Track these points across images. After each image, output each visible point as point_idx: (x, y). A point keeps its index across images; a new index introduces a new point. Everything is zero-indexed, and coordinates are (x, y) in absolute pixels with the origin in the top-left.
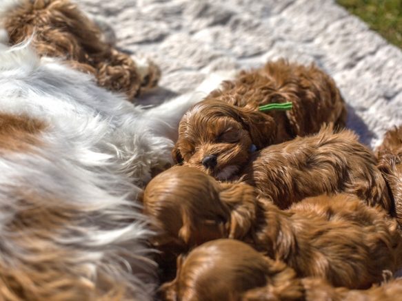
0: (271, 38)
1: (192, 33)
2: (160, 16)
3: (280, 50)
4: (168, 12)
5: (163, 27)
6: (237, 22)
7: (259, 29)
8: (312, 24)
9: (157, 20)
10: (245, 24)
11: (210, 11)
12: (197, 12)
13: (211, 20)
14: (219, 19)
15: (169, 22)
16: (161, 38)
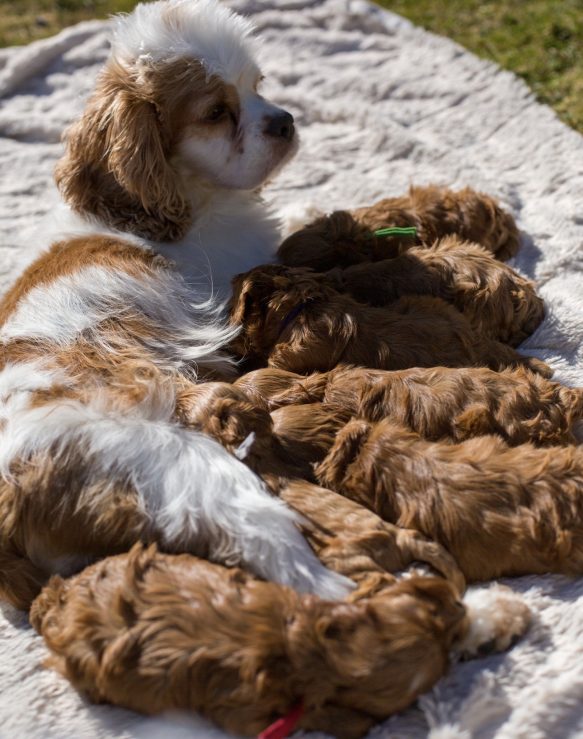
0: (455, 168)
1: (366, 171)
2: (329, 155)
3: (465, 179)
4: (339, 149)
5: (330, 167)
6: (421, 153)
7: (445, 158)
8: (521, 149)
9: (326, 159)
10: (429, 155)
11: (390, 142)
12: (375, 147)
13: (390, 154)
14: (399, 151)
15: (337, 161)
16: (325, 179)
